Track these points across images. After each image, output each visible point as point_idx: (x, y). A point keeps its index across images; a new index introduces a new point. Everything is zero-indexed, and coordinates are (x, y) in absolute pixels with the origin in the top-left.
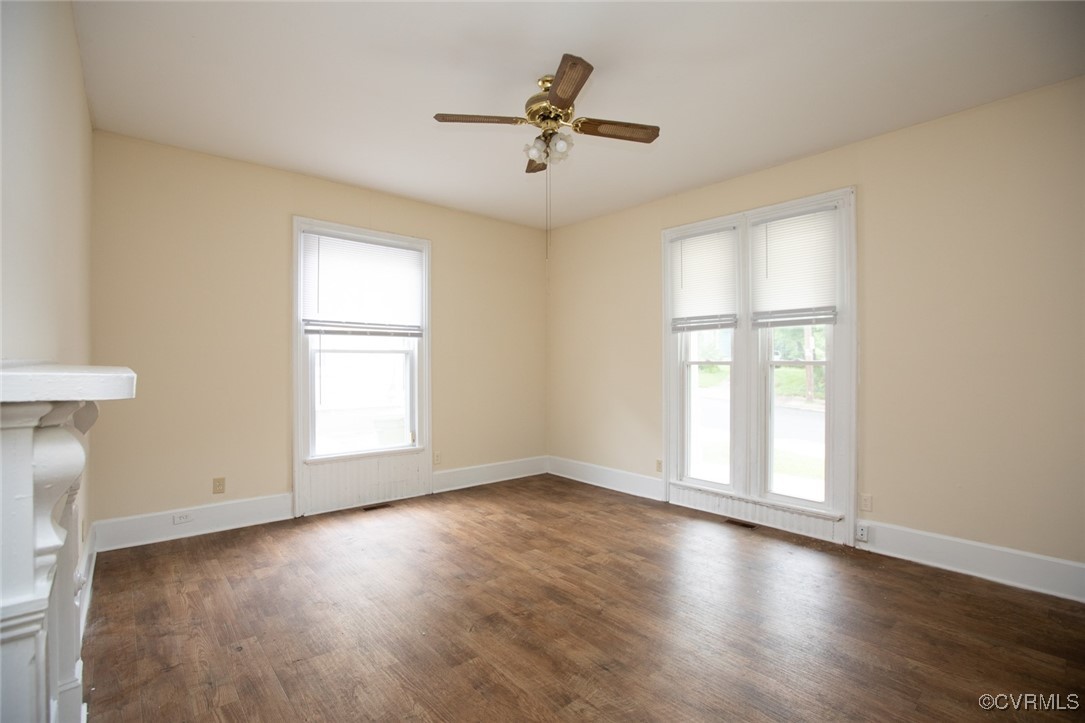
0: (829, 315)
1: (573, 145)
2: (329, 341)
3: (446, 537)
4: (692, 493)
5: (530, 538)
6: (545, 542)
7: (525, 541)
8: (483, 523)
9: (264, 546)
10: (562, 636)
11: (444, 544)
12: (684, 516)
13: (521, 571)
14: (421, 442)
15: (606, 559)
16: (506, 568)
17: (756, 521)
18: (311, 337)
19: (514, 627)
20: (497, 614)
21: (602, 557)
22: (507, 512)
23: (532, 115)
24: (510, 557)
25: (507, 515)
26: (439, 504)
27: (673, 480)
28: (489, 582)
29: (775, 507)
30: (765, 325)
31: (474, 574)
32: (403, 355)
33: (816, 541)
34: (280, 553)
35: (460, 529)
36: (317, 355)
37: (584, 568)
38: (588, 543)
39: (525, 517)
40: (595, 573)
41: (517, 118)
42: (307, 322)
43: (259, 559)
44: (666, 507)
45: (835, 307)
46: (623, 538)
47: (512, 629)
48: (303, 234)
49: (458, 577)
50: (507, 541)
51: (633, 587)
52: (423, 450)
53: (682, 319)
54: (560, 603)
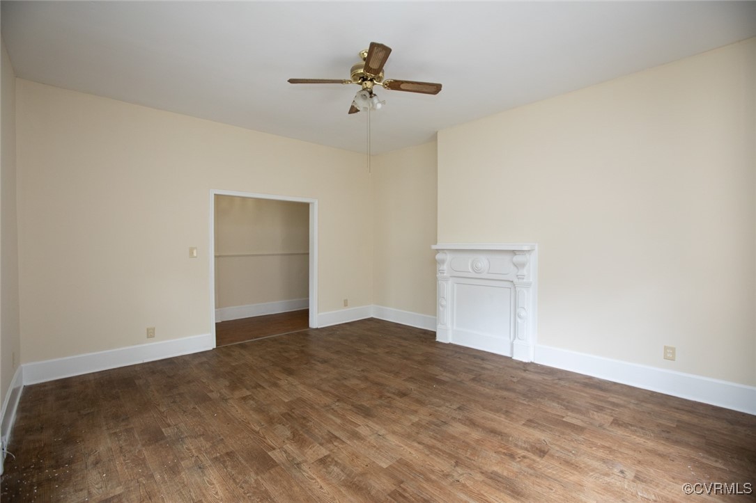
13: (394, 433)
16: (409, 436)
37: (337, 438)
47: (389, 390)
49: (445, 423)
54: (362, 406)
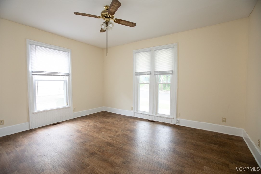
0: (171, 72)
1: (114, 25)
2: (40, 77)
3: (78, 131)
4: (140, 114)
5: (101, 129)
6: (105, 130)
7: (100, 130)
8: (88, 126)
9: (19, 140)
10: (112, 156)
11: (77, 133)
12: (138, 120)
13: (100, 139)
14: (69, 104)
15: (121, 133)
16: (95, 138)
17: (155, 120)
18: (34, 76)
19: (99, 155)
20: (94, 152)
21: (120, 133)
22: (94, 122)
23: (103, 16)
24: (96, 135)
25: (94, 123)
26: (75, 121)
27: (135, 111)
28: (91, 143)
29: (159, 117)
30: (157, 74)
31: (87, 141)
32: (64, 81)
33: (168, 124)
34: (25, 141)
35: (82, 128)
36: (36, 81)
37: (116, 136)
38: (116, 129)
39: (99, 123)
40: (119, 137)
41: (98, 16)
42: (33, 72)
43: (17, 144)
44: (134, 118)
45: (173, 71)
46: (125, 127)
47: (99, 156)
48: (30, 45)
49: (82, 142)
50: (95, 130)
51: (129, 140)
52: (70, 107)
53: (138, 72)
54: (111, 146)
